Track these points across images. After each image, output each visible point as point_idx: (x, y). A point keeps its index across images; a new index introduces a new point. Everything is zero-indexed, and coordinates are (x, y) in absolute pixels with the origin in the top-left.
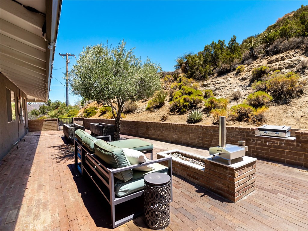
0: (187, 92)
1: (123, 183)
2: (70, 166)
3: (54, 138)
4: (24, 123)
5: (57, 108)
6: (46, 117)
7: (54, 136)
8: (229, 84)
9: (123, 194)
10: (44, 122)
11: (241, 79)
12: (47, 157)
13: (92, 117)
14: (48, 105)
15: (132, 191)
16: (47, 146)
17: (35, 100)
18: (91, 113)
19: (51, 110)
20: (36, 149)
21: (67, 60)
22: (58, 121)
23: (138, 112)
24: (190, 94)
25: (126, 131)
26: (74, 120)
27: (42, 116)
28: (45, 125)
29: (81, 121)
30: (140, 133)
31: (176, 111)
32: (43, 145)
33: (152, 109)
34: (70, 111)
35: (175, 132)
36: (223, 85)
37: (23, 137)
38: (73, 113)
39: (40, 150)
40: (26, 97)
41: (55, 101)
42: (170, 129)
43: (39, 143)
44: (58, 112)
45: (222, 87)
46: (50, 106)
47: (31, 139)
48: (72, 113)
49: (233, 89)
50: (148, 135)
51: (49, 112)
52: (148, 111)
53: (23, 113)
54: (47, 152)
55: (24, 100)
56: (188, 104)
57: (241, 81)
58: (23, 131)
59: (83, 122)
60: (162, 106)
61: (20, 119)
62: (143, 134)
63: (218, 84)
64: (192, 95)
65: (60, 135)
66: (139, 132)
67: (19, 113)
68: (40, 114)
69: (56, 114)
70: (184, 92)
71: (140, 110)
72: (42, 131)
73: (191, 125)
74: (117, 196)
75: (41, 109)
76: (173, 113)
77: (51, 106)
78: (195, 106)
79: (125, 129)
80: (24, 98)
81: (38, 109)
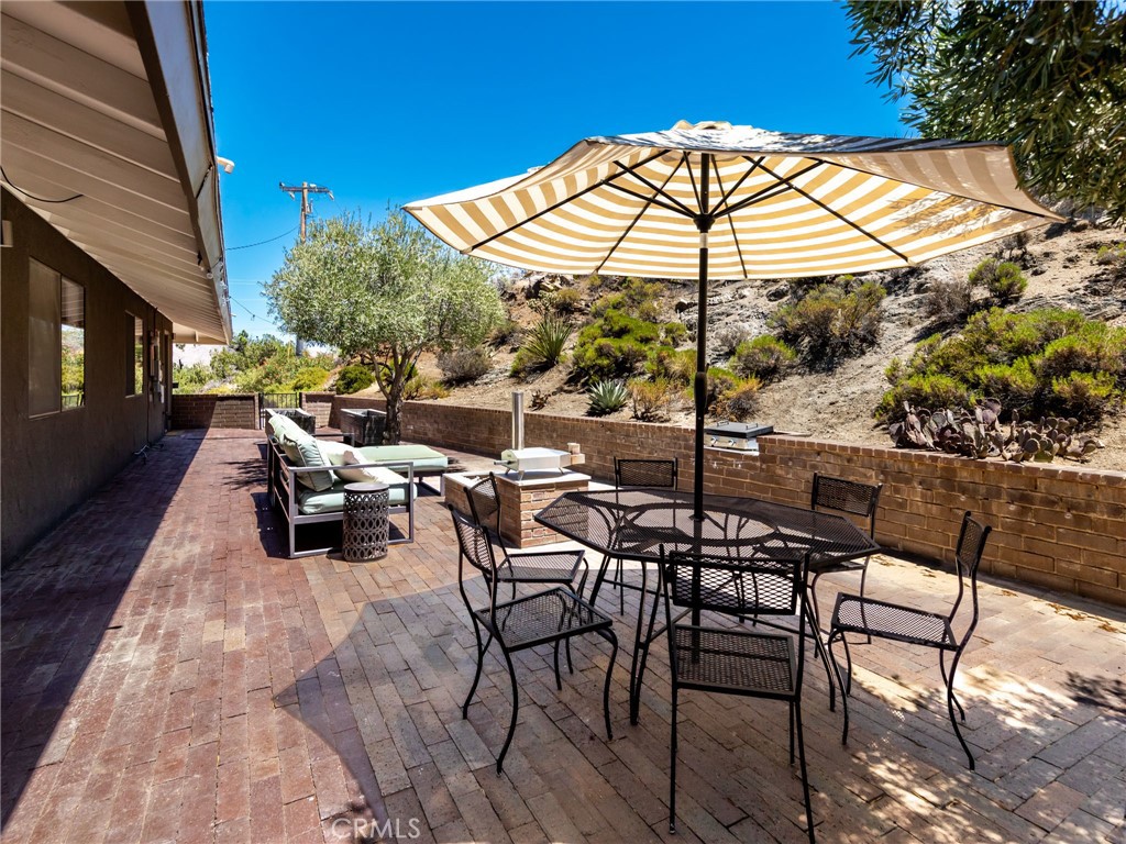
0: (616, 328)
1: (314, 492)
2: (256, 497)
3: (240, 446)
4: (163, 401)
5: (262, 364)
6: (228, 389)
7: (241, 441)
8: (738, 307)
9: (313, 511)
10: (218, 403)
11: (773, 294)
12: (211, 480)
13: (360, 392)
14: (237, 350)
15: (327, 508)
16: (218, 461)
17: (194, 337)
18: (356, 381)
19: (247, 367)
20: (188, 466)
21: (304, 205)
22: (257, 401)
23: (487, 380)
24: (621, 333)
25: (440, 436)
26: (304, 399)
27: (217, 384)
28: (219, 411)
29: (325, 404)
30: (475, 443)
31: (582, 381)
32: (207, 459)
33: (522, 375)
34: (302, 373)
35: (552, 437)
36: (723, 309)
37: (158, 440)
38: (310, 378)
39: (198, 469)
40: (170, 329)
41: (260, 338)
42: (541, 429)
43: (197, 455)
44: (267, 376)
45: (719, 314)
46: (244, 355)
47: (178, 446)
48: (306, 379)
49: (740, 323)
50: (493, 446)
51: (241, 372)
52: (513, 380)
53: (161, 373)
54: (213, 472)
55: (166, 337)
56: (606, 362)
57: (770, 300)
58: (158, 422)
59: (333, 408)
60: (553, 365)
61: (152, 389)
62: (482, 444)
63: (714, 305)
64: (625, 337)
65: (256, 440)
66: (472, 438)
67: (152, 373)
68: (211, 378)
69: (259, 382)
70: (608, 328)
71: (494, 376)
72: (210, 429)
73: (592, 421)
74: (301, 513)
75: (216, 364)
76: (571, 388)
77: (247, 354)
78: (631, 370)
79: (439, 431)
80: (166, 333)
81: (207, 361)
